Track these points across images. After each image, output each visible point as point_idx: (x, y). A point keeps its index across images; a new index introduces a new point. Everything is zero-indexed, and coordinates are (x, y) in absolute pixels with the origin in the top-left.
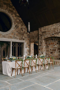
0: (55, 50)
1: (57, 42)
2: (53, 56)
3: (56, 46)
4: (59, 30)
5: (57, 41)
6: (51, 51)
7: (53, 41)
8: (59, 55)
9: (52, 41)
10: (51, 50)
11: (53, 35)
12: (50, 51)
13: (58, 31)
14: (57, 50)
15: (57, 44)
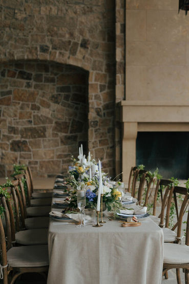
0: (39, 133)
1: (51, 89)
2: (27, 162)
3: (45, 112)
4: (77, 34)
5: (51, 85)
6: (17, 138)
7: (29, 85)
8: (60, 156)
9: (25, 82)
10: (13, 130)
11: (44, 49)
12: (9, 138)
13: (71, 35)
14: (49, 132)
15: (55, 99)
